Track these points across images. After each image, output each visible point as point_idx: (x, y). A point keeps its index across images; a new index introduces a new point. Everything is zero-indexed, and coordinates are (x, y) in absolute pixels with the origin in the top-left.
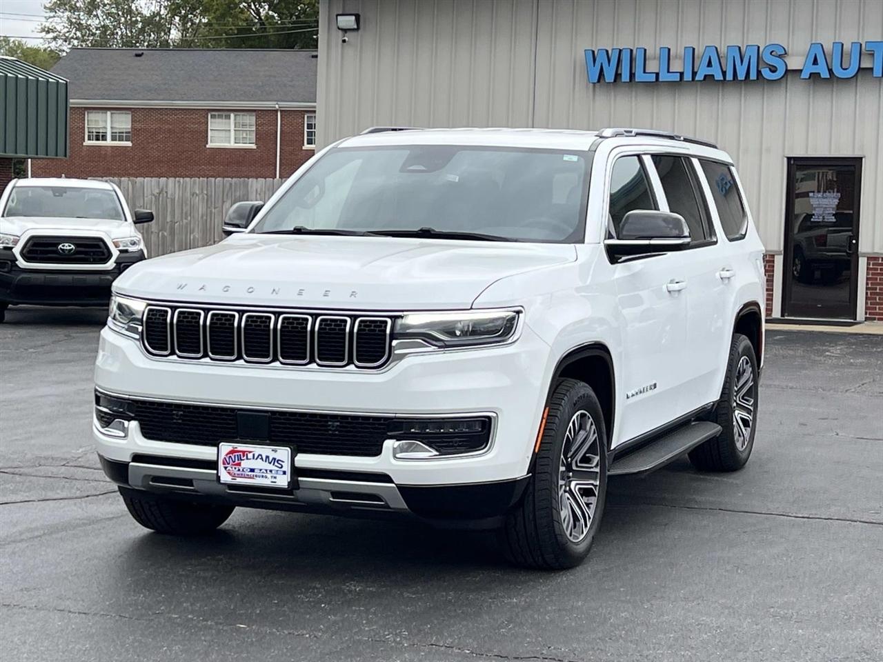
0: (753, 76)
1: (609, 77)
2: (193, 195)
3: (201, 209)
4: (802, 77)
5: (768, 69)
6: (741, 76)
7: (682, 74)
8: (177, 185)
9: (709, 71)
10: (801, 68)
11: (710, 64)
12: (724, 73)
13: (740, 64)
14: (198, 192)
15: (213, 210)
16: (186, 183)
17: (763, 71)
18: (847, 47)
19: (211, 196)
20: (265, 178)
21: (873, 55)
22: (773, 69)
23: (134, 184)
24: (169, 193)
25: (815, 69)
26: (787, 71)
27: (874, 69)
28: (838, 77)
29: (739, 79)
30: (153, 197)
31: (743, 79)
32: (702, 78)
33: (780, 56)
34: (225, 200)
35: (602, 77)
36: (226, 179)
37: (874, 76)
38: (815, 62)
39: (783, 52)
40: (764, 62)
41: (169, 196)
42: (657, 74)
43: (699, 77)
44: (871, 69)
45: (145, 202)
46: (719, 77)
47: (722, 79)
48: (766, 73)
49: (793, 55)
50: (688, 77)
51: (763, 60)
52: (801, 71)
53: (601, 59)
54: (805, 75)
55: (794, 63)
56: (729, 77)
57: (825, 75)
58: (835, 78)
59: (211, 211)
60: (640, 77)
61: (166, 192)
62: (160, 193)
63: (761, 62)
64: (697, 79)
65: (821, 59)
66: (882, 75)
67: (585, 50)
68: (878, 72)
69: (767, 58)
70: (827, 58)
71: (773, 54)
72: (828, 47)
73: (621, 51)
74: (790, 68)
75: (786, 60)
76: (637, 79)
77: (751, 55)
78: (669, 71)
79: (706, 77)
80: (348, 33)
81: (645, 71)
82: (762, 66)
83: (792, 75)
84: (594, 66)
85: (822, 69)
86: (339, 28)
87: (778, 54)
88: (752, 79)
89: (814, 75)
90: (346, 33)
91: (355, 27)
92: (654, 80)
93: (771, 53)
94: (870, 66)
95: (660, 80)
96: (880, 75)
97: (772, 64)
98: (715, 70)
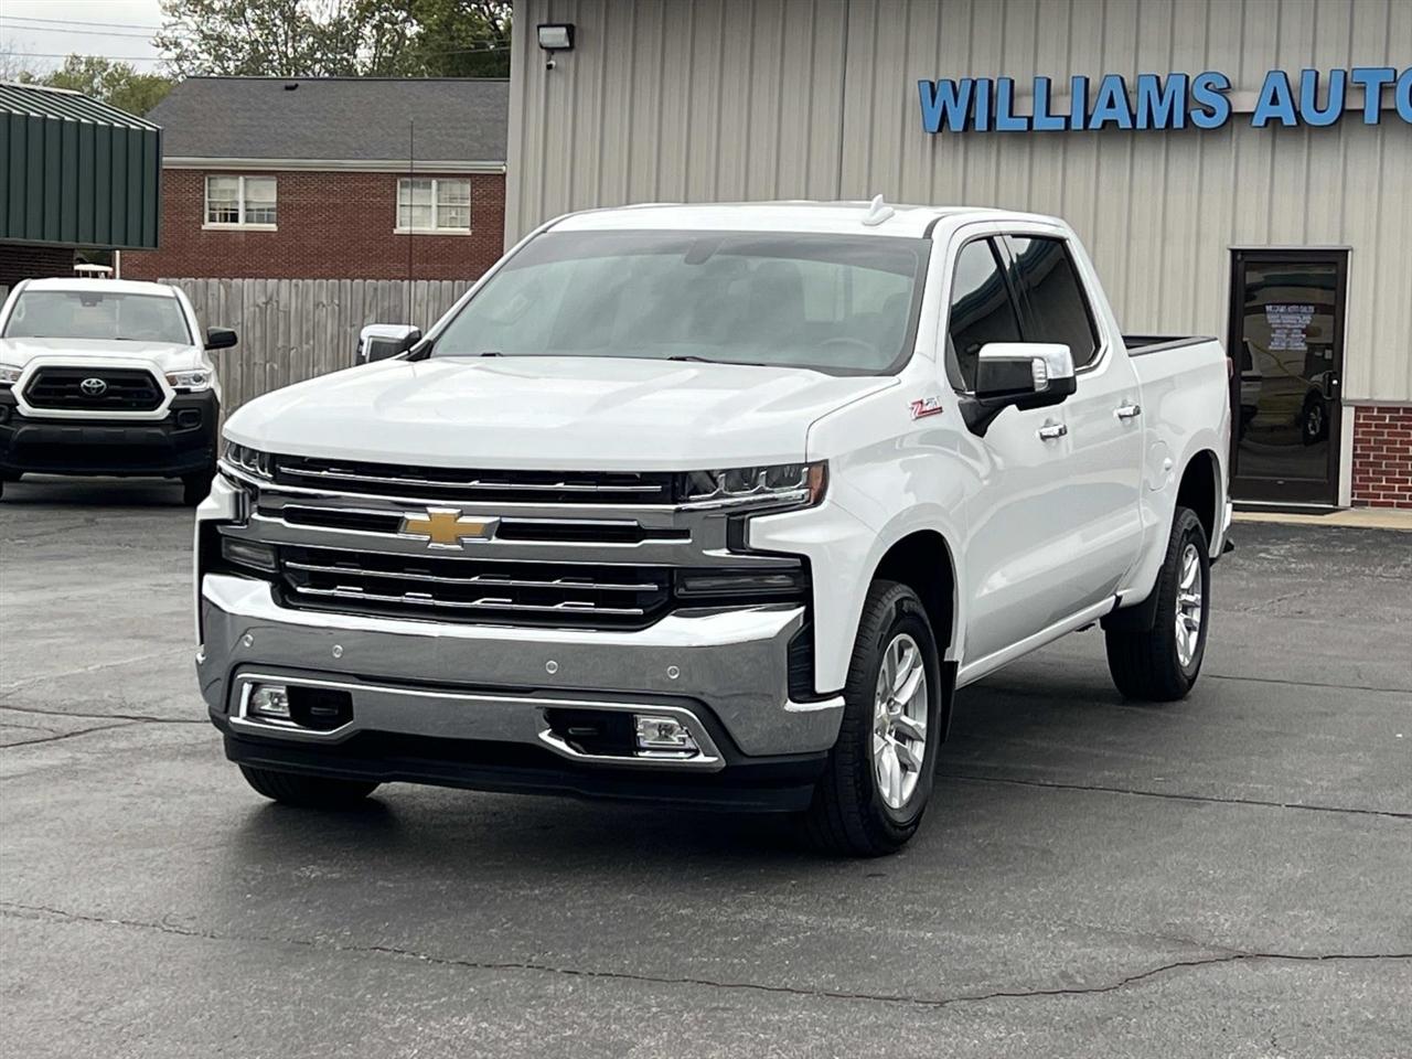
0: (1178, 122)
1: (957, 123)
2: (318, 305)
3: (330, 327)
4: (1254, 124)
5: (1201, 111)
6: (1160, 123)
7: (1068, 119)
8: (293, 290)
9: (1110, 115)
10: (1252, 110)
11: (1111, 104)
12: (1133, 118)
13: (1158, 104)
14: (325, 302)
15: (349, 329)
16: (308, 287)
17: (1193, 114)
18: (1324, 76)
19: (346, 306)
20: (428, 280)
21: (1365, 88)
22: (1210, 111)
23: (228, 288)
24: (282, 304)
25: (1274, 112)
26: (1231, 115)
27: (1366, 111)
28: (1310, 126)
29: (1157, 126)
30: (257, 309)
31: (1163, 126)
32: (1099, 126)
33: (1221, 92)
34: (367, 312)
35: (946, 124)
36: (368, 281)
37: (1366, 122)
38: (1274, 101)
39: (1225, 86)
40: (1196, 100)
41: (281, 308)
42: (1030, 120)
43: (1095, 123)
44: (1362, 111)
45: (245, 316)
46: (1125, 123)
47: (1130, 126)
48: (1198, 118)
49: (1241, 89)
50: (1077, 124)
51: (1194, 97)
52: (1252, 114)
53: (945, 94)
54: (1259, 121)
55: (1245, 102)
56: (1142, 123)
57: (1290, 120)
58: (1306, 127)
59: (345, 332)
60: (1003, 123)
61: (277, 302)
62: (266, 303)
63: (1192, 101)
64: (1091, 127)
65: (1283, 96)
66: (1379, 122)
67: (919, 82)
68: (1371, 116)
69: (1200, 94)
70: (1295, 96)
71: (1210, 87)
72: (1294, 77)
73: (974, 83)
74: (1234, 110)
75: (1229, 98)
76: (999, 127)
77: (1175, 88)
78: (1048, 114)
79: (1105, 124)
80: (556, 55)
81: (1011, 114)
82: (1191, 107)
83: (1238, 120)
84: (933, 106)
85: (1284, 111)
86: (542, 47)
87: (1217, 87)
88: (1175, 127)
89: (1272, 121)
90: (553, 54)
91: (567, 44)
92: (1025, 129)
93: (1207, 87)
94: (1360, 107)
95: (1035, 129)
96: (1376, 122)
97: (1208, 103)
98: (1120, 113)
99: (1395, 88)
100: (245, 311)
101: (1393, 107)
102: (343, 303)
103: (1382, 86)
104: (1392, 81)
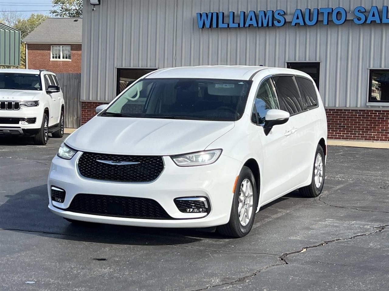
0: (270, 25)
1: (208, 24)
5: (277, 21)
6: (265, 25)
7: (239, 24)
9: (251, 23)
11: (251, 19)
12: (257, 23)
13: (264, 19)
17: (274, 22)
18: (312, 10)
21: (323, 14)
22: (279, 22)
25: (297, 21)
26: (285, 22)
28: (308, 25)
29: (264, 26)
31: (266, 26)
32: (248, 26)
33: (282, 15)
35: (205, 26)
37: (324, 24)
38: (298, 18)
39: (284, 14)
40: (275, 18)
42: (228, 25)
43: (247, 25)
46: (255, 25)
47: (256, 26)
48: (276, 23)
49: (287, 15)
50: (242, 25)
52: (291, 22)
53: (204, 17)
54: (293, 24)
55: (289, 18)
56: (260, 25)
57: (302, 24)
63: (274, 18)
64: (245, 26)
65: (300, 16)
66: (328, 24)
67: (197, 13)
68: (325, 22)
69: (276, 16)
70: (304, 16)
72: (303, 11)
73: (212, 14)
74: (287, 21)
75: (285, 17)
76: (220, 26)
77: (269, 14)
78: (233, 22)
79: (250, 25)
80: (96, 6)
81: (223, 23)
82: (274, 19)
83: (287, 24)
84: (201, 20)
85: (301, 21)
86: (91, 4)
87: (281, 14)
88: (269, 26)
89: (297, 24)
90: (94, 6)
91: (98, 3)
92: (227, 27)
93: (279, 14)
94: (322, 20)
95: (230, 27)
96: (327, 24)
97: (279, 19)
98: (254, 22)
99: (332, 14)
101: (332, 20)
103: (328, 13)
104: (331, 11)
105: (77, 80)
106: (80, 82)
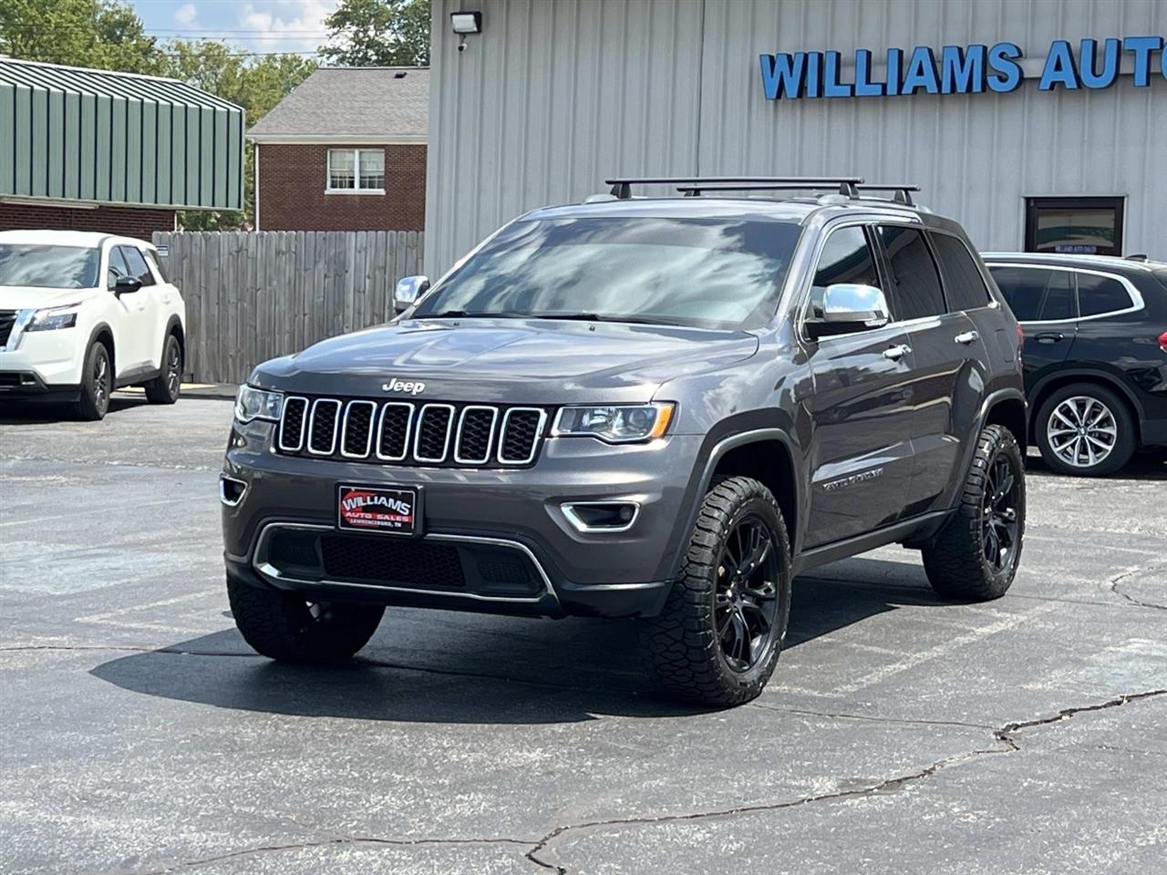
0: (977, 87)
1: (792, 88)
2: (279, 254)
3: (289, 271)
4: (1041, 88)
5: (996, 77)
6: (961, 87)
7: (884, 87)
8: (259, 240)
9: (920, 81)
10: (1040, 76)
11: (920, 72)
12: (939, 84)
13: (959, 69)
15: (303, 273)
16: (271, 236)
17: (989, 79)
18: (1101, 44)
19: (300, 252)
20: (367, 231)
21: (1135, 55)
22: (1004, 77)
23: (207, 239)
25: (1058, 77)
26: (1022, 79)
27: (1136, 75)
28: (1089, 88)
29: (959, 91)
30: (231, 257)
31: (964, 90)
32: (911, 91)
33: (1012, 60)
34: (317, 259)
35: (783, 91)
36: (319, 232)
37: (1136, 84)
38: (1058, 67)
39: (1017, 55)
40: (992, 68)
41: (249, 255)
42: (853, 88)
43: (907, 89)
44: (1132, 75)
45: (221, 263)
46: (933, 88)
47: (936, 91)
48: (993, 81)
49: (1030, 57)
50: (892, 90)
51: (990, 65)
52: (1040, 79)
53: (782, 65)
54: (1045, 84)
55: (1033, 68)
56: (946, 88)
57: (1071, 83)
58: (1087, 90)
59: (300, 274)
60: (831, 90)
61: (247, 250)
62: (238, 252)
63: (988, 69)
64: (903, 92)
65: (1066, 62)
66: (1148, 84)
67: (761, 56)
68: (1141, 79)
69: (994, 61)
70: (1076, 60)
71: (1005, 56)
72: (1075, 45)
73: (806, 56)
74: (1026, 76)
75: (1020, 64)
76: (827, 93)
77: (975, 57)
78: (868, 82)
79: (916, 89)
80: (468, 38)
81: (837, 82)
82: (988, 73)
83: (1028, 85)
84: (772, 76)
85: (1067, 76)
86: (455, 32)
87: (1010, 56)
88: (974, 90)
89: (1057, 84)
90: (465, 37)
91: (475, 29)
92: (849, 94)
93: (1002, 55)
94: (1131, 71)
95: (857, 94)
96: (1144, 84)
97: (1002, 70)
98: (928, 80)
99: (1161, 54)
100: (221, 258)
101: (1159, 71)
102: (298, 251)
103: (1150, 52)
104: (1158, 47)
105: (414, 251)
106: (423, 258)
